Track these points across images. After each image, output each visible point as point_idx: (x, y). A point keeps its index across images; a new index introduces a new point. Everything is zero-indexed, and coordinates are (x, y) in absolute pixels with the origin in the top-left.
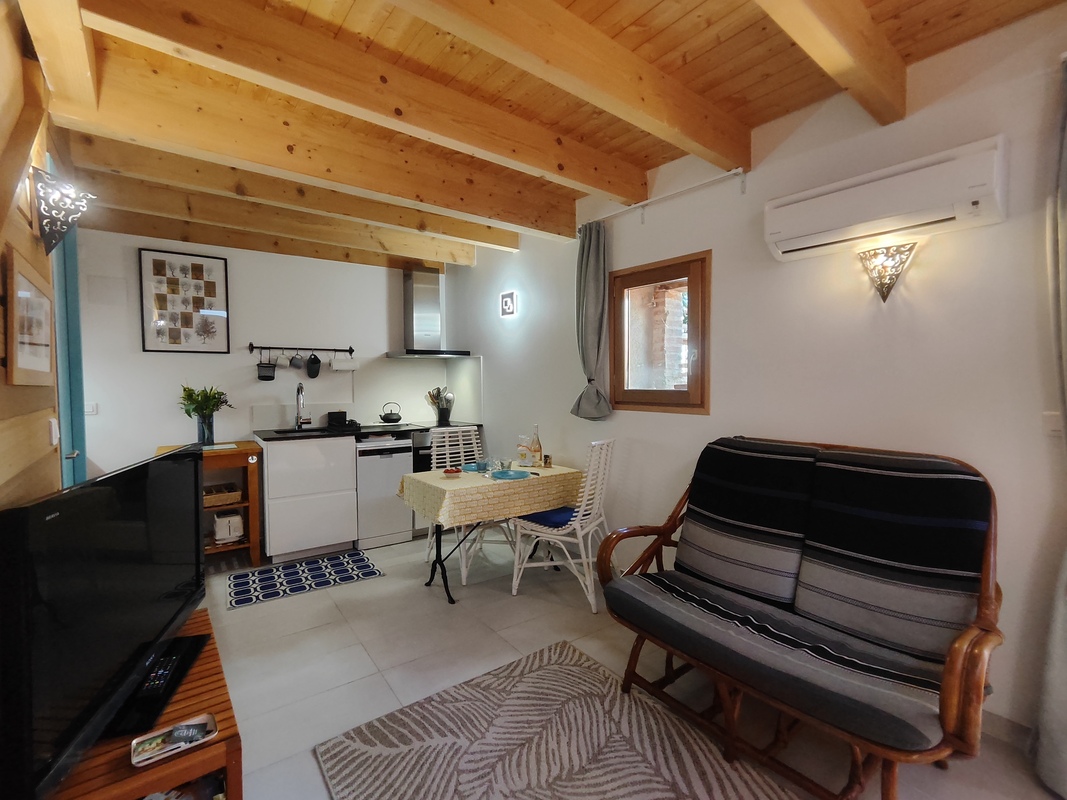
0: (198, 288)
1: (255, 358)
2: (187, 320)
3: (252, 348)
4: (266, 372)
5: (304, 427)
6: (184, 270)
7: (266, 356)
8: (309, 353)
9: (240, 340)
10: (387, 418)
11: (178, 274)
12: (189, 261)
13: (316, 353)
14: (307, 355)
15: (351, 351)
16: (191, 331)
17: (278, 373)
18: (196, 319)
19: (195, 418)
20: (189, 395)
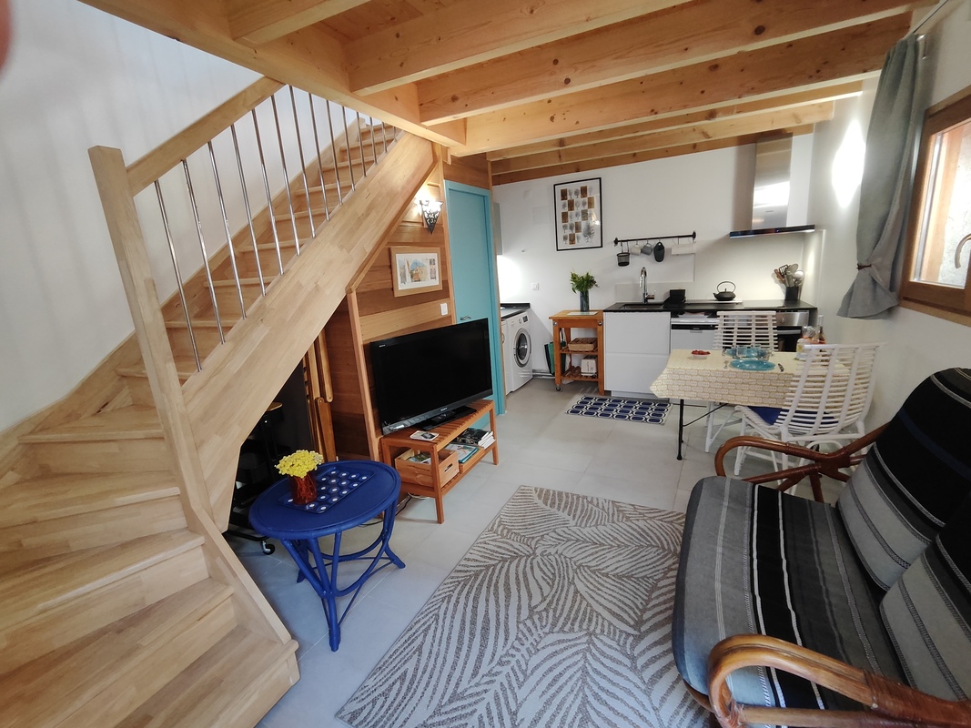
0: (584, 204)
1: (619, 249)
2: (578, 228)
3: (616, 242)
4: (623, 261)
5: (650, 301)
6: (576, 193)
7: (625, 247)
8: (657, 241)
9: (609, 238)
10: (720, 297)
11: (574, 197)
12: (578, 186)
13: (662, 241)
14: (653, 243)
15: (694, 236)
16: (580, 234)
17: (631, 260)
18: (583, 225)
19: (578, 293)
20: (574, 277)
